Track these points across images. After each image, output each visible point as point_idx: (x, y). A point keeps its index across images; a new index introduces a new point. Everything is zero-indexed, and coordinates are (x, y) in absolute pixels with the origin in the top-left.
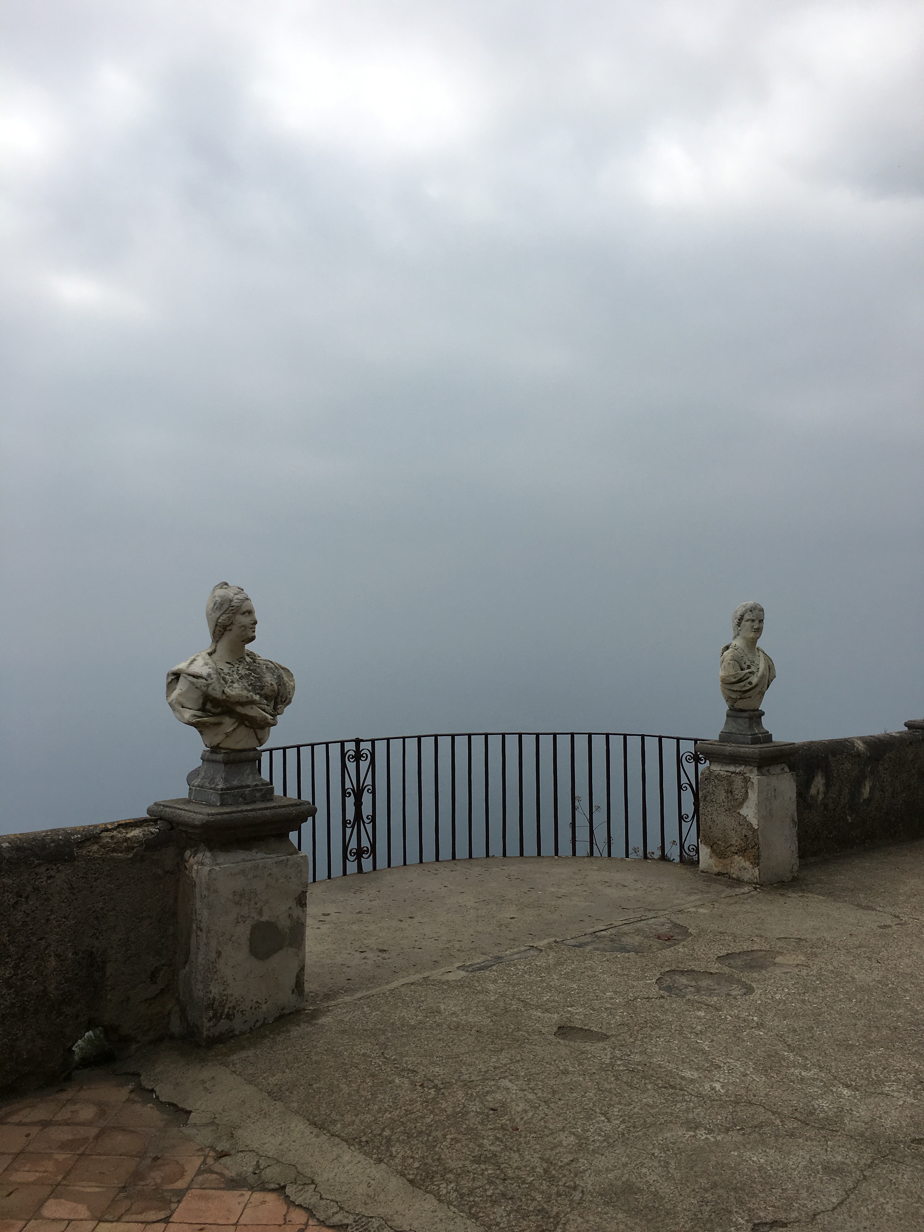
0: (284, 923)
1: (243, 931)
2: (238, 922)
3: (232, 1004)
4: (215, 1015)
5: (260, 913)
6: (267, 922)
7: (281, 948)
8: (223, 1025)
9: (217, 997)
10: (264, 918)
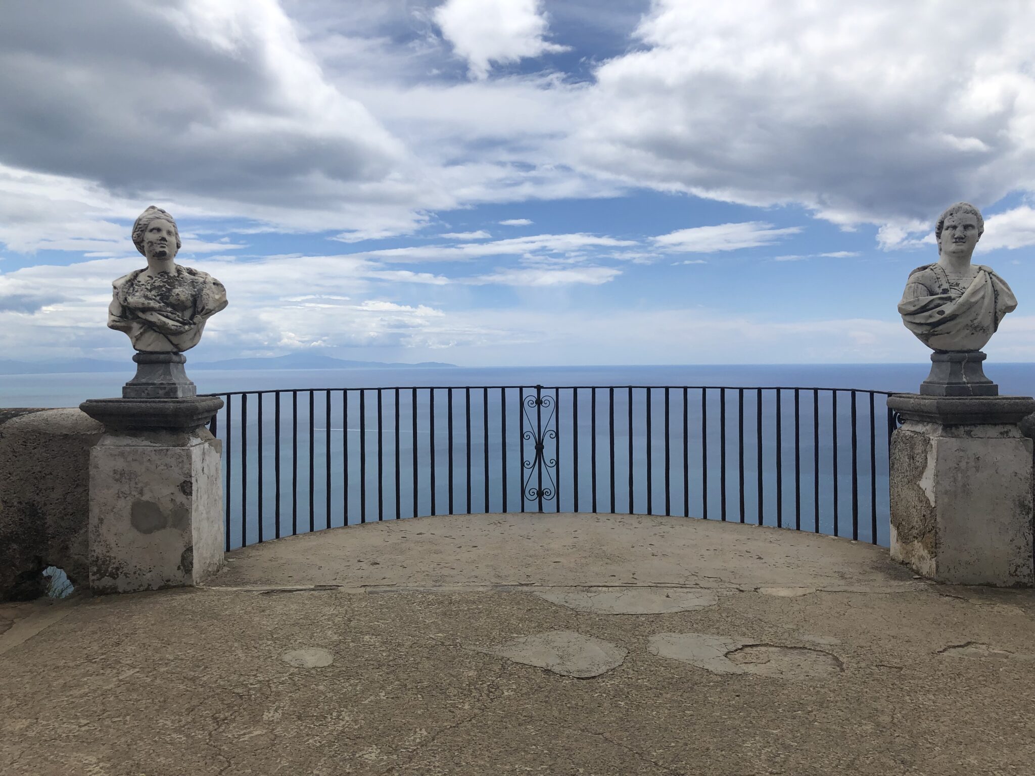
0: (166, 506)
1: (124, 506)
2: (119, 497)
3: (115, 566)
4: (99, 571)
5: (141, 493)
6: (148, 502)
7: (164, 527)
8: (107, 581)
9: (101, 556)
10: (146, 497)
